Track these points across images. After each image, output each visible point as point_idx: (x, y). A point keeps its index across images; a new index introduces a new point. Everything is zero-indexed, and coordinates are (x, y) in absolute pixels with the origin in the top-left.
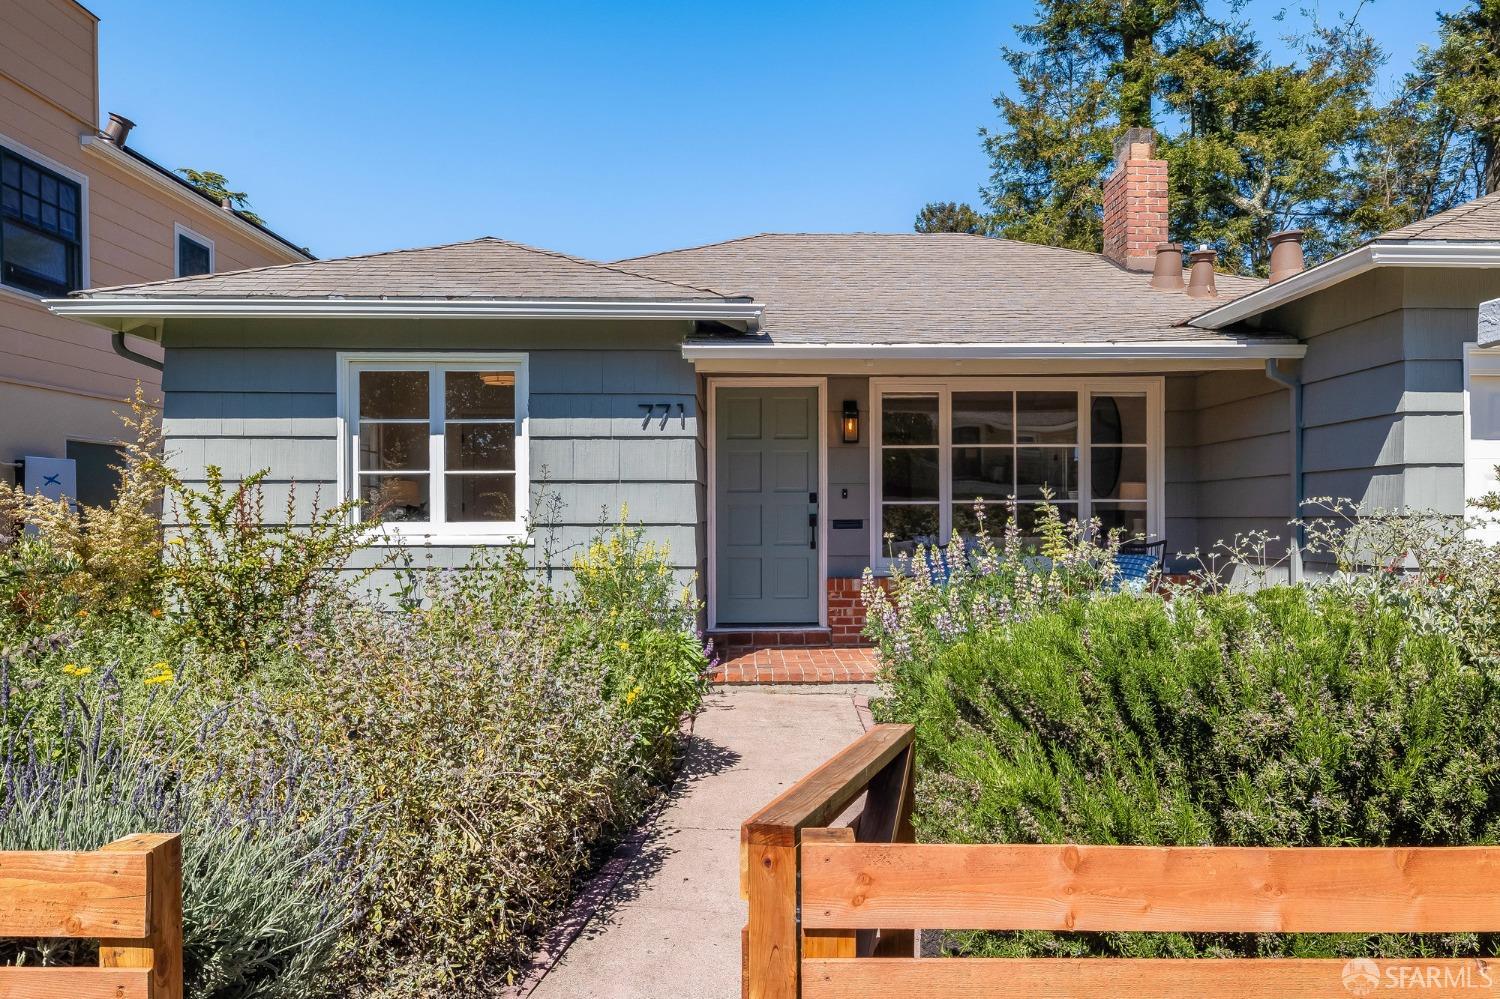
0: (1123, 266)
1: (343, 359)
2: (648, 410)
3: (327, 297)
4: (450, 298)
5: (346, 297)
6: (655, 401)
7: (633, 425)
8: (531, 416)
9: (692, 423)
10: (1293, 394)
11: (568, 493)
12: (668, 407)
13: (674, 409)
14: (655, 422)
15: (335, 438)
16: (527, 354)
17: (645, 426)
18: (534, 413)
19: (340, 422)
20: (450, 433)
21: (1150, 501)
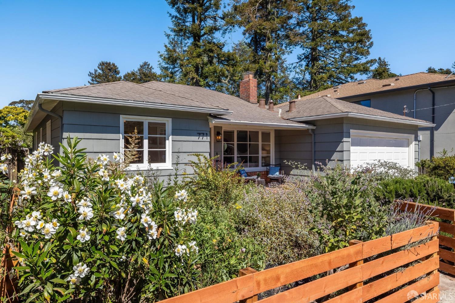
0: (249, 102)
1: (122, 117)
2: (199, 134)
3: (128, 100)
4: (161, 103)
5: (134, 101)
6: (201, 132)
7: (195, 138)
8: (172, 135)
9: (209, 138)
10: (313, 136)
11: (181, 155)
12: (204, 134)
13: (205, 135)
14: (201, 138)
15: (119, 140)
16: (171, 119)
17: (198, 139)
18: (173, 134)
19: (121, 135)
20: (150, 139)
21: (271, 155)
